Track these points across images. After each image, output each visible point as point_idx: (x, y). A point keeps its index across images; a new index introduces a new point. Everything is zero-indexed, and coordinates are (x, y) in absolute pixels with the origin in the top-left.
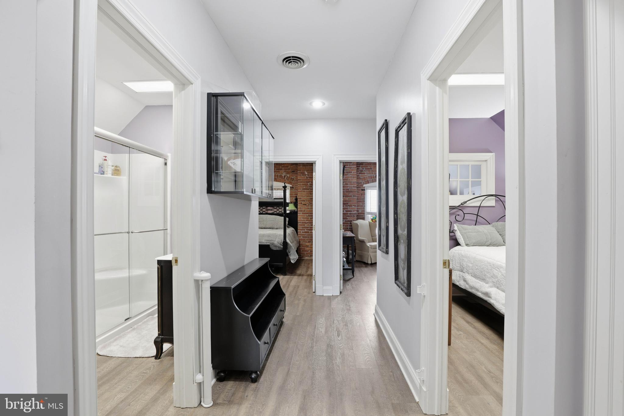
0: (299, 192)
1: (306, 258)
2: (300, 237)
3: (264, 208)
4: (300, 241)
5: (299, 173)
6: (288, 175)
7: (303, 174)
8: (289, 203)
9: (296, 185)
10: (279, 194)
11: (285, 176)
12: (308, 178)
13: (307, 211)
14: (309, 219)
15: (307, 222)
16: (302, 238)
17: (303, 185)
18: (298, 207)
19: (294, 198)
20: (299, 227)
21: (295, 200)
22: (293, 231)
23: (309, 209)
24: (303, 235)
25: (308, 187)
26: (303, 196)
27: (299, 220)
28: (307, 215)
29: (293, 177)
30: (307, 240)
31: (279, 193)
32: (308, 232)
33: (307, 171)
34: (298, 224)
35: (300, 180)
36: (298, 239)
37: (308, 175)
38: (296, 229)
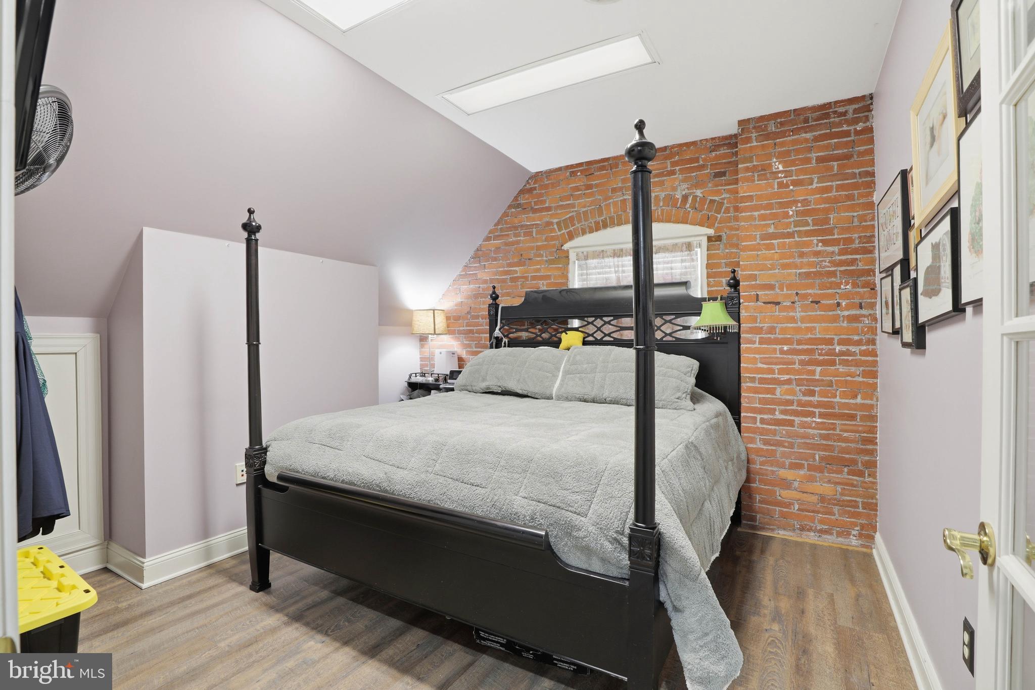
0: (746, 249)
1: (782, 532)
2: (752, 441)
3: (609, 323)
4: (752, 456)
5: (747, 169)
6: (699, 193)
7: (764, 171)
8: (704, 300)
9: (731, 228)
10: (664, 269)
11: (685, 198)
12: (787, 186)
13: (783, 331)
14: (797, 366)
15: (786, 377)
16: (759, 445)
17: (763, 218)
18: (743, 314)
19: (724, 281)
20: (747, 399)
21: (730, 285)
22: (718, 415)
23: (793, 320)
24: (763, 432)
25: (788, 225)
26: (763, 268)
27: (748, 370)
28: (785, 348)
29: (716, 198)
30: (784, 455)
31: (665, 263)
32: (791, 423)
33: (781, 156)
34: (744, 385)
35: (750, 198)
36: (742, 448)
37: (788, 174)
38: (735, 408)
